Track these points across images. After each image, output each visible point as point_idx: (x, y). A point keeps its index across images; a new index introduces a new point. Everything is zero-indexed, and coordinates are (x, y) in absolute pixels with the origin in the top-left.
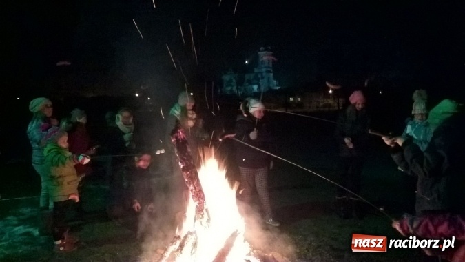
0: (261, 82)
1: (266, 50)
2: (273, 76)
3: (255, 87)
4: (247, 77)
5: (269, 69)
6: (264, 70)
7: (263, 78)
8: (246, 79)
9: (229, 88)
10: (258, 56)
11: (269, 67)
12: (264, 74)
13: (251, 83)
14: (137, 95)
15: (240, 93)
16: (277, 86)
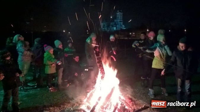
0: (117, 26)
1: (120, 12)
2: (123, 23)
3: (115, 28)
4: (112, 24)
5: (121, 20)
6: (119, 21)
7: (118, 24)
8: (111, 25)
9: (104, 29)
10: (116, 15)
11: (121, 19)
12: (119, 23)
13: (113, 26)
14: (64, 31)
15: (108, 31)
16: (124, 28)
